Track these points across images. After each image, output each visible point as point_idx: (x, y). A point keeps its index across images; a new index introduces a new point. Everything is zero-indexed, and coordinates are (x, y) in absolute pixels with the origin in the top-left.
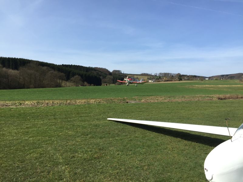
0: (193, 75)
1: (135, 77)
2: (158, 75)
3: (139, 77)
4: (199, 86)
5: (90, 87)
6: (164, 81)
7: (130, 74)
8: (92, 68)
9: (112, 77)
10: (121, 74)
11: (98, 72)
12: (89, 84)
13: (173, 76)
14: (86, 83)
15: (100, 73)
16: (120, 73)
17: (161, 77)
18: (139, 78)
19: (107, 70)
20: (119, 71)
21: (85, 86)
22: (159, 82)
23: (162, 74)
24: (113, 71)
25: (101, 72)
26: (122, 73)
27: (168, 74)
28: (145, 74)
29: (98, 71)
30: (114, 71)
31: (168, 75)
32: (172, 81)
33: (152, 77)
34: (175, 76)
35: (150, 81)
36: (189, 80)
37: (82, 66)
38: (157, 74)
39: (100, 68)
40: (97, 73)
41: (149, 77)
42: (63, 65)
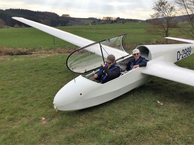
1: (82, 20)
2: (101, 19)
7: (78, 18)
8: (40, 12)
15: (47, 16)
16: (69, 17)
18: (85, 21)
19: (56, 15)
23: (105, 18)
24: (62, 16)
28: (91, 18)
42: (11, 9)
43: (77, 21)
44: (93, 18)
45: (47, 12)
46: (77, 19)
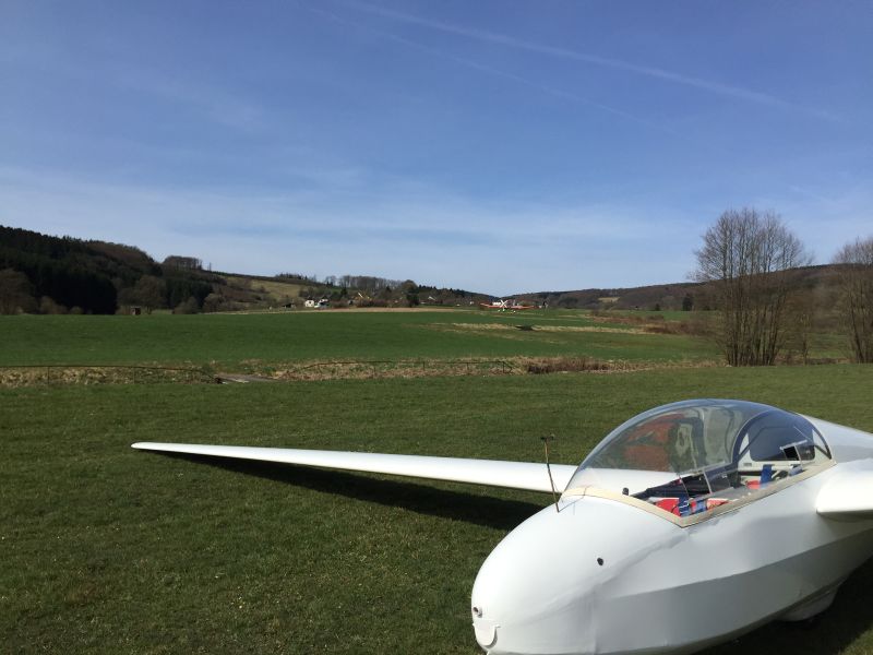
0: (454, 288)
1: (255, 285)
2: (337, 284)
3: (267, 286)
4: (471, 326)
5: (69, 316)
6: (360, 306)
7: (233, 275)
8: (78, 242)
9: (164, 284)
10: (198, 273)
11: (103, 259)
12: (62, 308)
13: (388, 288)
14: (47, 302)
15: (111, 263)
16: (194, 269)
17: (349, 292)
18: (267, 289)
19: (143, 255)
20: (190, 261)
21: (45, 313)
22: (340, 307)
23: (354, 278)
24: (166, 260)
25: (114, 259)
26: (205, 267)
27: (375, 280)
28: (291, 276)
29: (106, 256)
30: (171, 259)
31: (374, 286)
32: (385, 306)
33: (315, 289)
34: (397, 290)
35: (307, 302)
36: (439, 303)
37: (36, 231)
38: (333, 278)
39: (111, 246)
40: (100, 263)
41: (306, 289)
43: (233, 287)
44: (300, 278)
45: (102, 243)
46: (233, 279)
